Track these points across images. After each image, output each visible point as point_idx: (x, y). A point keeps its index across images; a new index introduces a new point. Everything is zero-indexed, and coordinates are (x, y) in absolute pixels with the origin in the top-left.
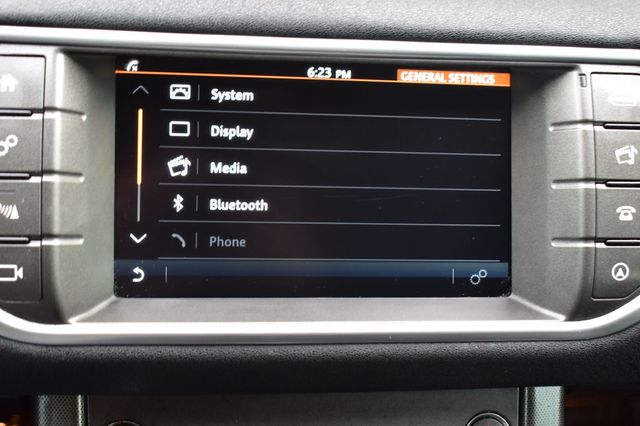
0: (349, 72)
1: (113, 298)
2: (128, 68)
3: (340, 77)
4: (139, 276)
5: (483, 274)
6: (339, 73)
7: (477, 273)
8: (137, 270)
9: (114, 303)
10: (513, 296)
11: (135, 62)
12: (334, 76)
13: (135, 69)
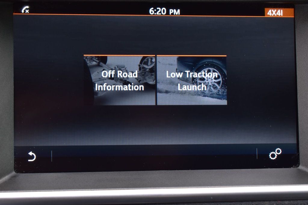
0: (179, 10)
1: (14, 173)
2: (23, 11)
3: (172, 14)
4: (32, 157)
5: (278, 151)
6: (171, 11)
7: (274, 151)
8: (31, 153)
9: (14, 177)
10: (301, 167)
11: (27, 7)
12: (168, 13)
13: (27, 11)
